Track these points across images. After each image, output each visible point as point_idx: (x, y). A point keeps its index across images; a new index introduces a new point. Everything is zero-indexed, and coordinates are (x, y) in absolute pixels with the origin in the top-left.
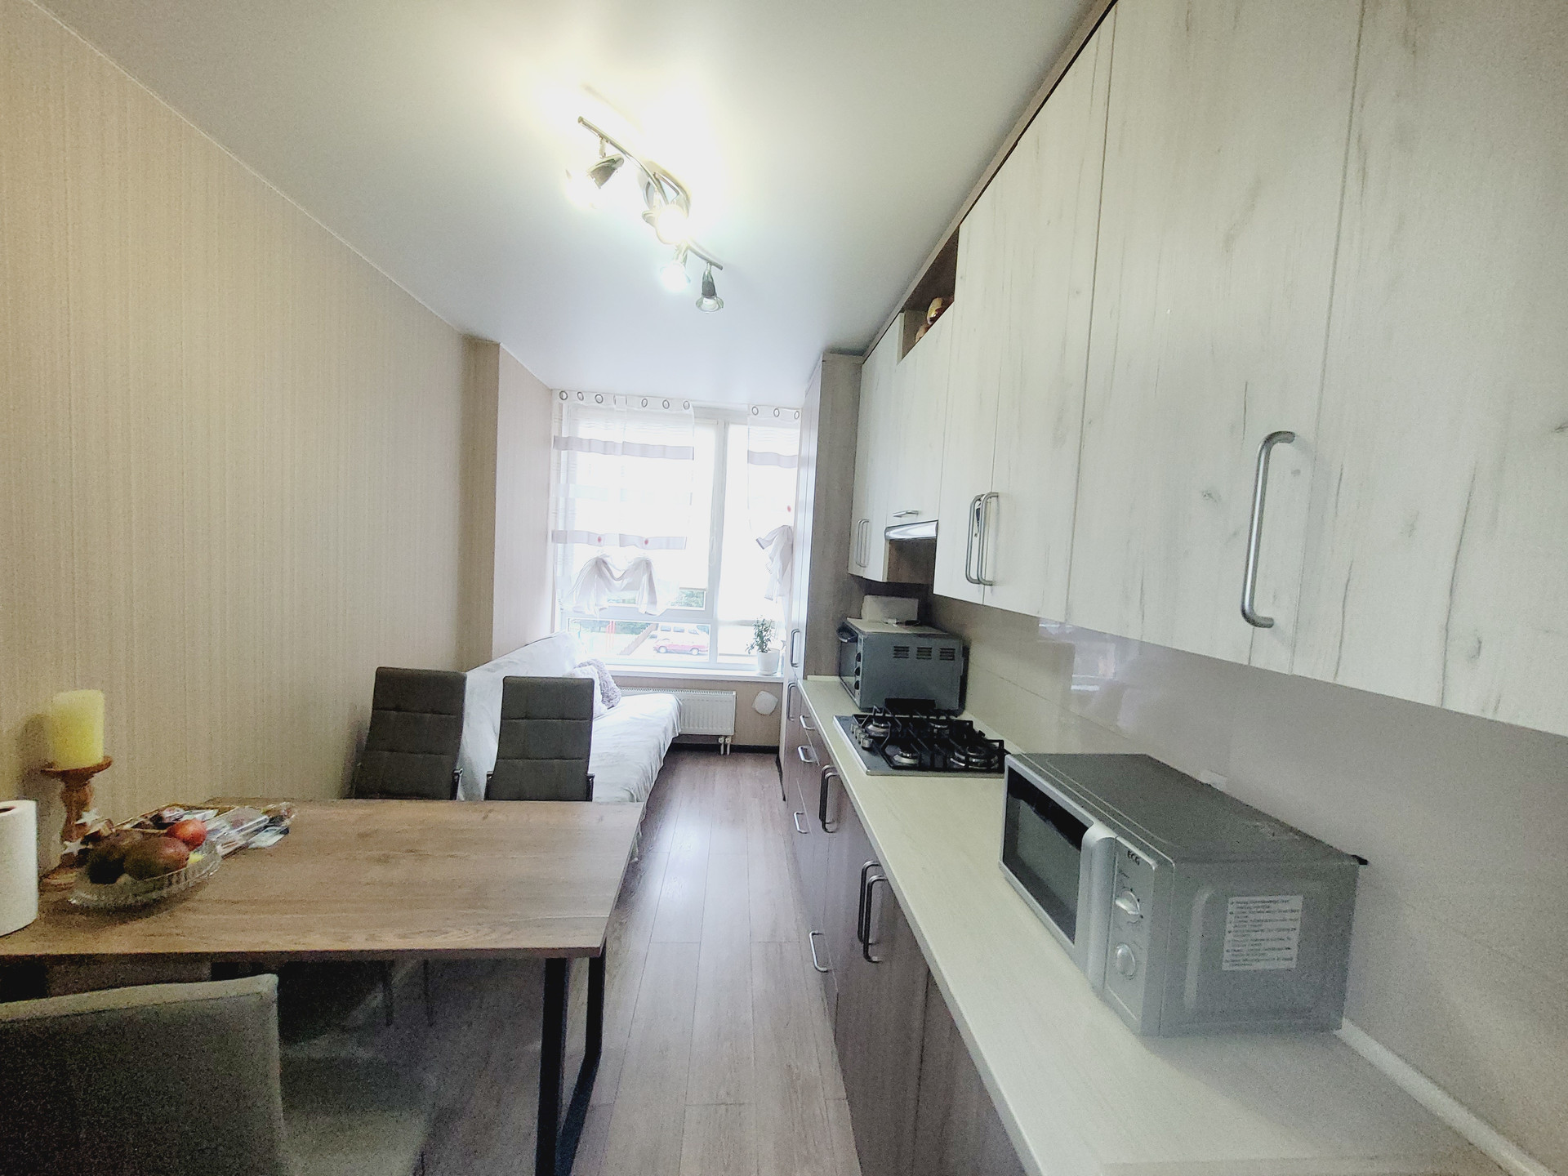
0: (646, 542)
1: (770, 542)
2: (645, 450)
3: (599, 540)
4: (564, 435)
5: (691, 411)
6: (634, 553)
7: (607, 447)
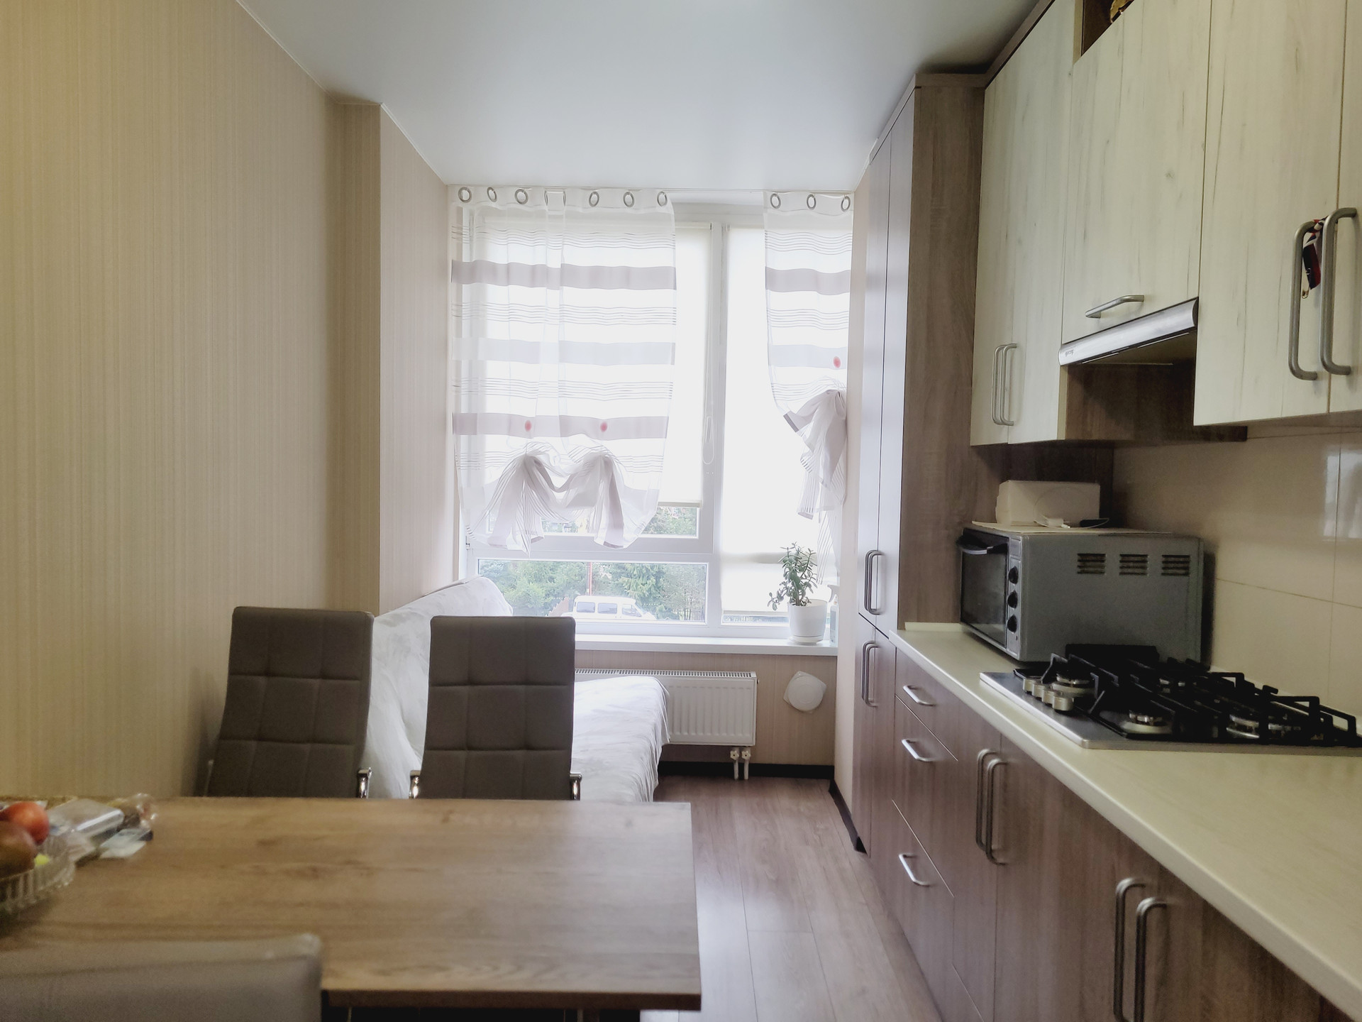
0: (604, 427)
1: (807, 419)
2: (597, 277)
3: (528, 426)
4: (465, 259)
5: (669, 209)
6: (584, 445)
7: (536, 276)
